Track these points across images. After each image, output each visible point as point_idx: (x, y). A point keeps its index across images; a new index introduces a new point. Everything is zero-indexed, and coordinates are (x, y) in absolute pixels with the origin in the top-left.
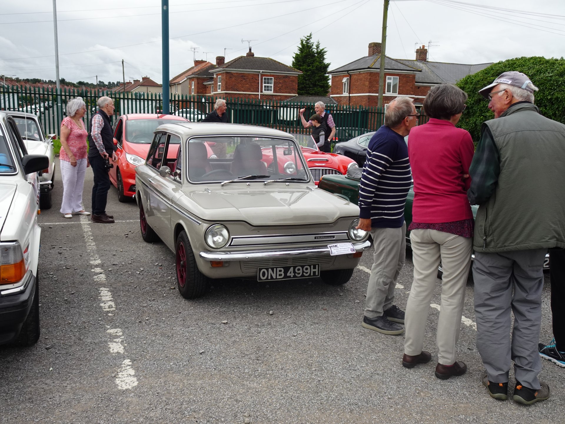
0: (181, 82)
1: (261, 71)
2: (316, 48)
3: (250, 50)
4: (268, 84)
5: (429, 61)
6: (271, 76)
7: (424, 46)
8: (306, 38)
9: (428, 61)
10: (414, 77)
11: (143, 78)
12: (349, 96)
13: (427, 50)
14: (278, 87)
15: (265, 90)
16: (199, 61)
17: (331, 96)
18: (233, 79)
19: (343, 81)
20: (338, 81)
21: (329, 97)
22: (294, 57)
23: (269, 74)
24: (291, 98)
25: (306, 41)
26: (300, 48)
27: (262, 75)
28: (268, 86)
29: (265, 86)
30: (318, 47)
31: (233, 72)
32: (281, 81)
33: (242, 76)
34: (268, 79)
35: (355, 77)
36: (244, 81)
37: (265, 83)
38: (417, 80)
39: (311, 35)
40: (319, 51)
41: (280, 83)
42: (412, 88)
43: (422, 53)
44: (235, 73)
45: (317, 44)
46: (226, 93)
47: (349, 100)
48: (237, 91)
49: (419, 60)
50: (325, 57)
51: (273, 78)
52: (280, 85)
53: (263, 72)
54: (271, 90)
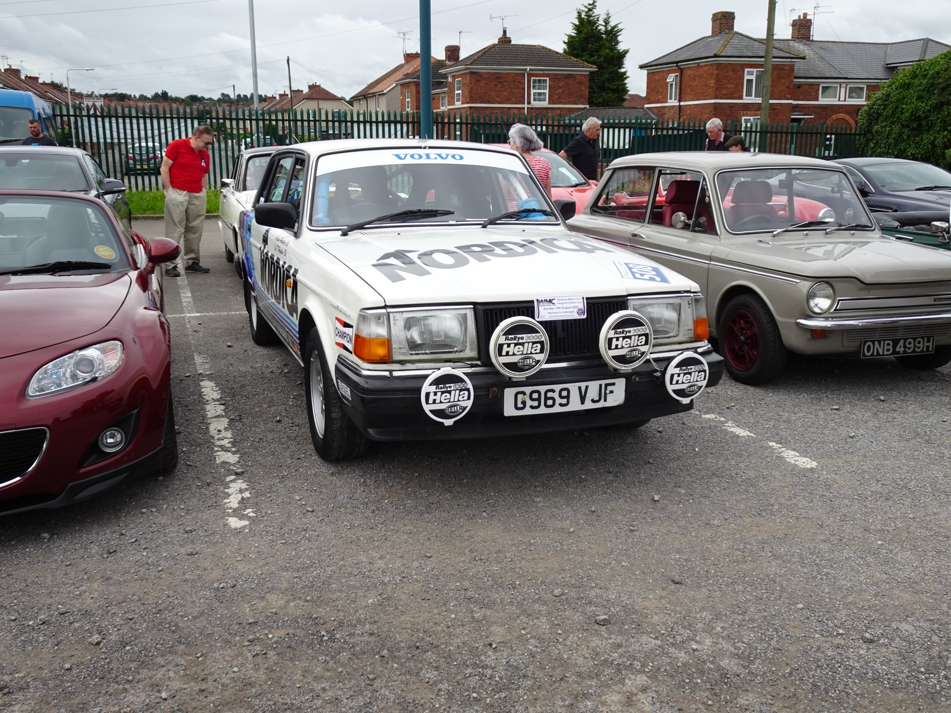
0: (385, 92)
1: (528, 68)
2: (604, 24)
3: (505, 32)
4: (539, 89)
5: (814, 39)
6: (543, 75)
7: (805, 15)
8: (586, 7)
9: (812, 41)
10: (792, 68)
11: (310, 87)
12: (680, 106)
13: (810, 20)
14: (557, 94)
15: (535, 100)
16: (412, 54)
17: (646, 106)
18: (483, 83)
19: (668, 81)
20: (658, 80)
21: (643, 108)
22: (566, 41)
23: (541, 72)
24: (578, 112)
25: (587, 12)
26: (576, 25)
27: (530, 75)
28: (540, 94)
29: (534, 94)
30: (607, 22)
31: (482, 71)
32: (560, 84)
33: (497, 78)
34: (540, 81)
35: (690, 72)
36: (499, 86)
37: (534, 88)
38: (796, 73)
39: (594, 2)
40: (609, 28)
41: (560, 87)
42: (788, 87)
43: (802, 27)
44: (485, 73)
45: (605, 17)
46: (471, 108)
47: (680, 112)
48: (489, 103)
49: (798, 38)
50: (619, 38)
51: (548, 79)
52: (560, 91)
53: (530, 70)
54: (544, 100)
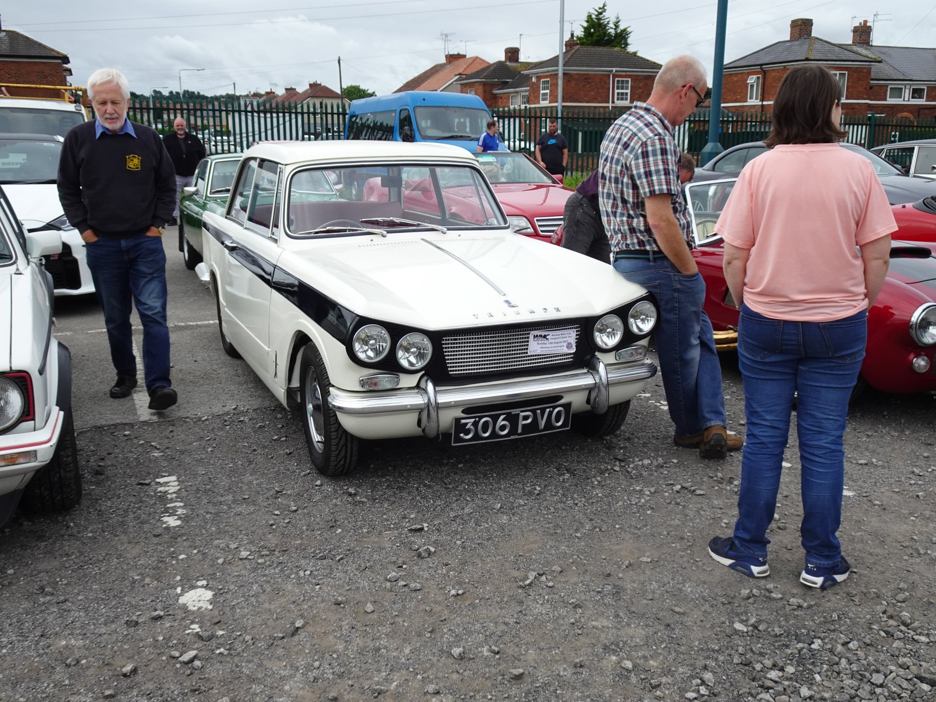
1: (614, 69)
2: (613, 27)
4: (622, 89)
5: (873, 44)
6: (626, 76)
7: (866, 22)
8: (597, 11)
9: (871, 46)
10: (869, 71)
12: (762, 106)
13: (870, 27)
14: (637, 94)
15: (618, 99)
16: (454, 55)
18: (573, 83)
19: (748, 82)
20: (737, 82)
23: (624, 74)
25: (597, 16)
26: (585, 27)
27: (615, 76)
28: (622, 94)
29: (618, 94)
30: (617, 26)
31: (572, 72)
32: (641, 85)
33: (586, 79)
34: (623, 81)
35: (774, 74)
36: (588, 86)
37: (618, 88)
38: (873, 75)
39: (604, 6)
40: (619, 31)
41: (640, 88)
42: (865, 88)
43: (863, 33)
44: (575, 74)
45: (615, 20)
47: (762, 111)
48: (578, 102)
49: (859, 43)
51: (630, 80)
52: (640, 91)
53: (616, 71)
54: (626, 99)
